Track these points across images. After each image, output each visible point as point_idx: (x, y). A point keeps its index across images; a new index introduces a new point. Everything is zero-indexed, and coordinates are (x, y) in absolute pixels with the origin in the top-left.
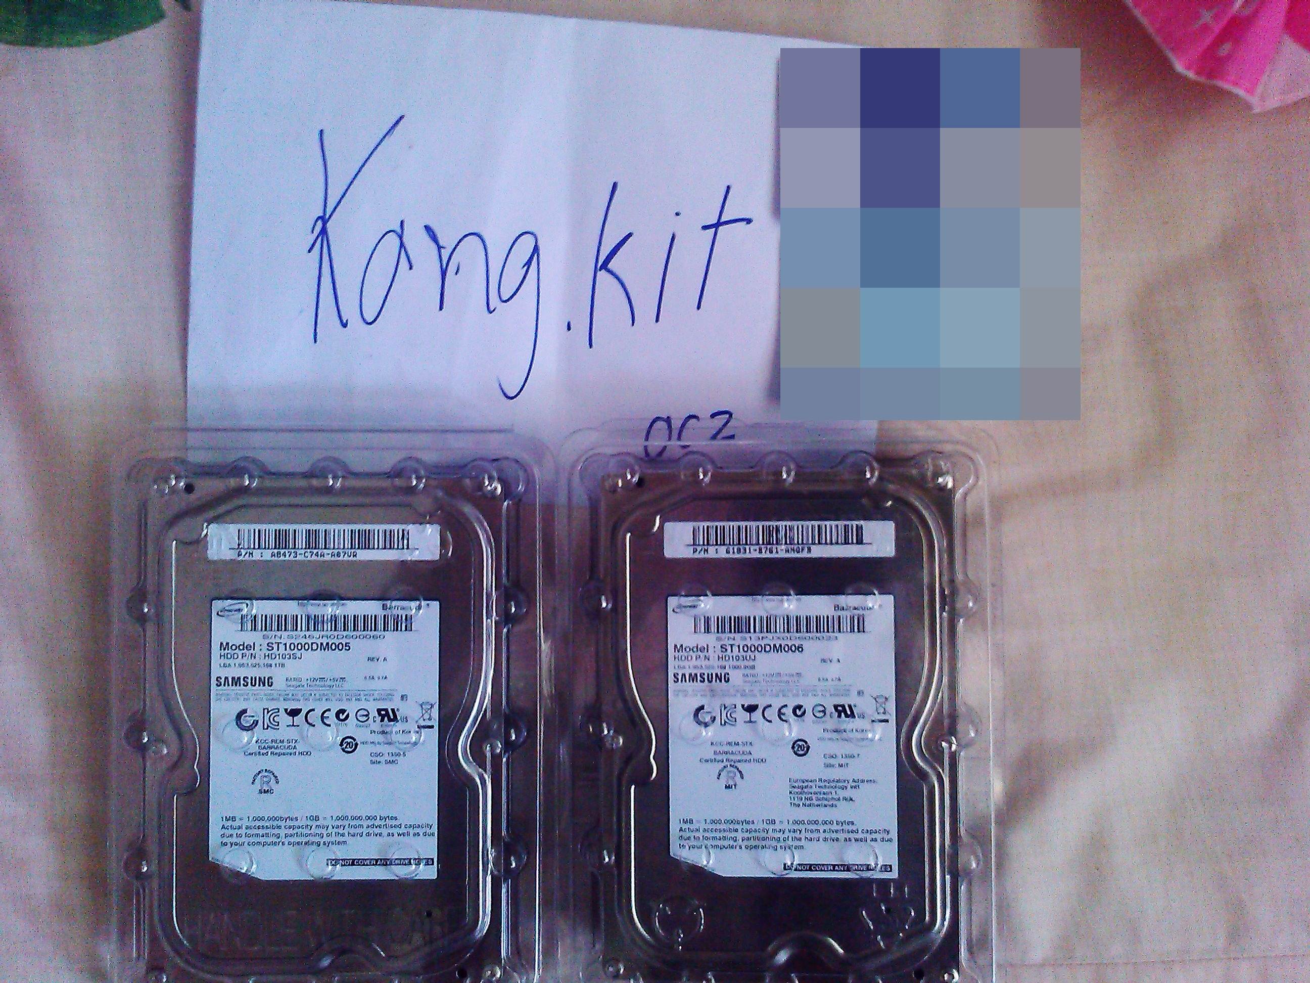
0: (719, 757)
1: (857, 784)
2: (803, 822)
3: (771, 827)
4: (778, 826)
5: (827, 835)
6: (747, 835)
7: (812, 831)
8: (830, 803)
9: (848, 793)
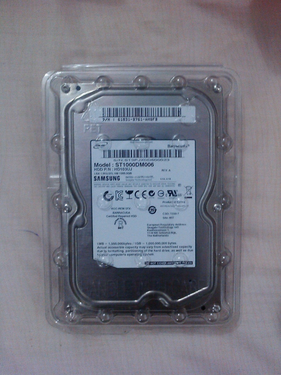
0: (115, 215)
1: (177, 226)
2: (153, 243)
3: (139, 246)
4: (142, 245)
5: (164, 249)
6: (128, 249)
7: (157, 247)
8: (166, 234)
9: (174, 230)
